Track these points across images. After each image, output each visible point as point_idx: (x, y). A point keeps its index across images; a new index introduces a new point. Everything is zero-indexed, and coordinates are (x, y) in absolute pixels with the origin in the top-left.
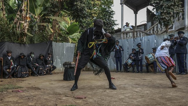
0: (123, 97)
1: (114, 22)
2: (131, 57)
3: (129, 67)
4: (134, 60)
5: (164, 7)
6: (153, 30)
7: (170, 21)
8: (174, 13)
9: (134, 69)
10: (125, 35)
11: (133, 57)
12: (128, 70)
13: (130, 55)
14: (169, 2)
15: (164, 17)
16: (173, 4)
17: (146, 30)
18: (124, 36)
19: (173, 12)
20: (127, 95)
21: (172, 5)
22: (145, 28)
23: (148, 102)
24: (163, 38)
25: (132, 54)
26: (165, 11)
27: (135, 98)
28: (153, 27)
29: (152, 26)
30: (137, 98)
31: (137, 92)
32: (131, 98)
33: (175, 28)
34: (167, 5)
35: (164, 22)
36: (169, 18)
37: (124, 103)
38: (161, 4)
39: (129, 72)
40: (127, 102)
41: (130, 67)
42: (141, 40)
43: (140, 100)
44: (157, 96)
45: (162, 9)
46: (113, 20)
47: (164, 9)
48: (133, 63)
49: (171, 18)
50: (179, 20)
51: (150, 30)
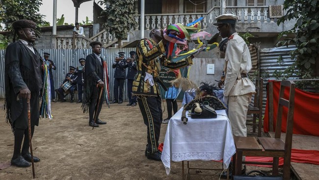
0: (64, 156)
1: (40, 18)
2: (69, 78)
3: (65, 94)
4: (73, 84)
5: (116, 13)
6: (102, 37)
7: (123, 33)
8: (128, 24)
9: (72, 97)
10: (59, 41)
11: (72, 78)
12: (65, 98)
13: (67, 75)
14: (123, 7)
15: (116, 26)
16: (128, 11)
17: (92, 36)
18: (57, 43)
19: (127, 22)
20: (68, 153)
21: (126, 12)
22: (90, 31)
23: (94, 161)
24: (115, 54)
25: (70, 74)
26: (118, 20)
27: (79, 156)
28: (102, 33)
29: (100, 31)
30: (82, 155)
31: (80, 145)
32: (74, 157)
33: (130, 39)
34: (121, 10)
35: (116, 33)
36: (123, 29)
37: (67, 167)
38: (113, 8)
39: (65, 101)
40: (71, 165)
41: (67, 94)
42: (84, 54)
43: (85, 158)
44: (104, 150)
45: (114, 15)
46: (38, 15)
47: (116, 16)
48: (72, 88)
49: (124, 29)
50: (135, 29)
51: (97, 36)
